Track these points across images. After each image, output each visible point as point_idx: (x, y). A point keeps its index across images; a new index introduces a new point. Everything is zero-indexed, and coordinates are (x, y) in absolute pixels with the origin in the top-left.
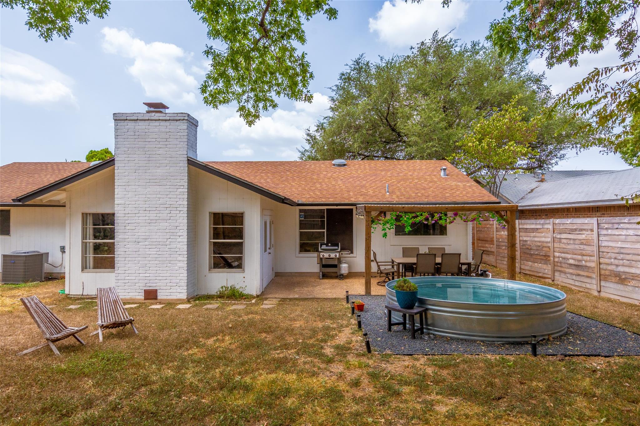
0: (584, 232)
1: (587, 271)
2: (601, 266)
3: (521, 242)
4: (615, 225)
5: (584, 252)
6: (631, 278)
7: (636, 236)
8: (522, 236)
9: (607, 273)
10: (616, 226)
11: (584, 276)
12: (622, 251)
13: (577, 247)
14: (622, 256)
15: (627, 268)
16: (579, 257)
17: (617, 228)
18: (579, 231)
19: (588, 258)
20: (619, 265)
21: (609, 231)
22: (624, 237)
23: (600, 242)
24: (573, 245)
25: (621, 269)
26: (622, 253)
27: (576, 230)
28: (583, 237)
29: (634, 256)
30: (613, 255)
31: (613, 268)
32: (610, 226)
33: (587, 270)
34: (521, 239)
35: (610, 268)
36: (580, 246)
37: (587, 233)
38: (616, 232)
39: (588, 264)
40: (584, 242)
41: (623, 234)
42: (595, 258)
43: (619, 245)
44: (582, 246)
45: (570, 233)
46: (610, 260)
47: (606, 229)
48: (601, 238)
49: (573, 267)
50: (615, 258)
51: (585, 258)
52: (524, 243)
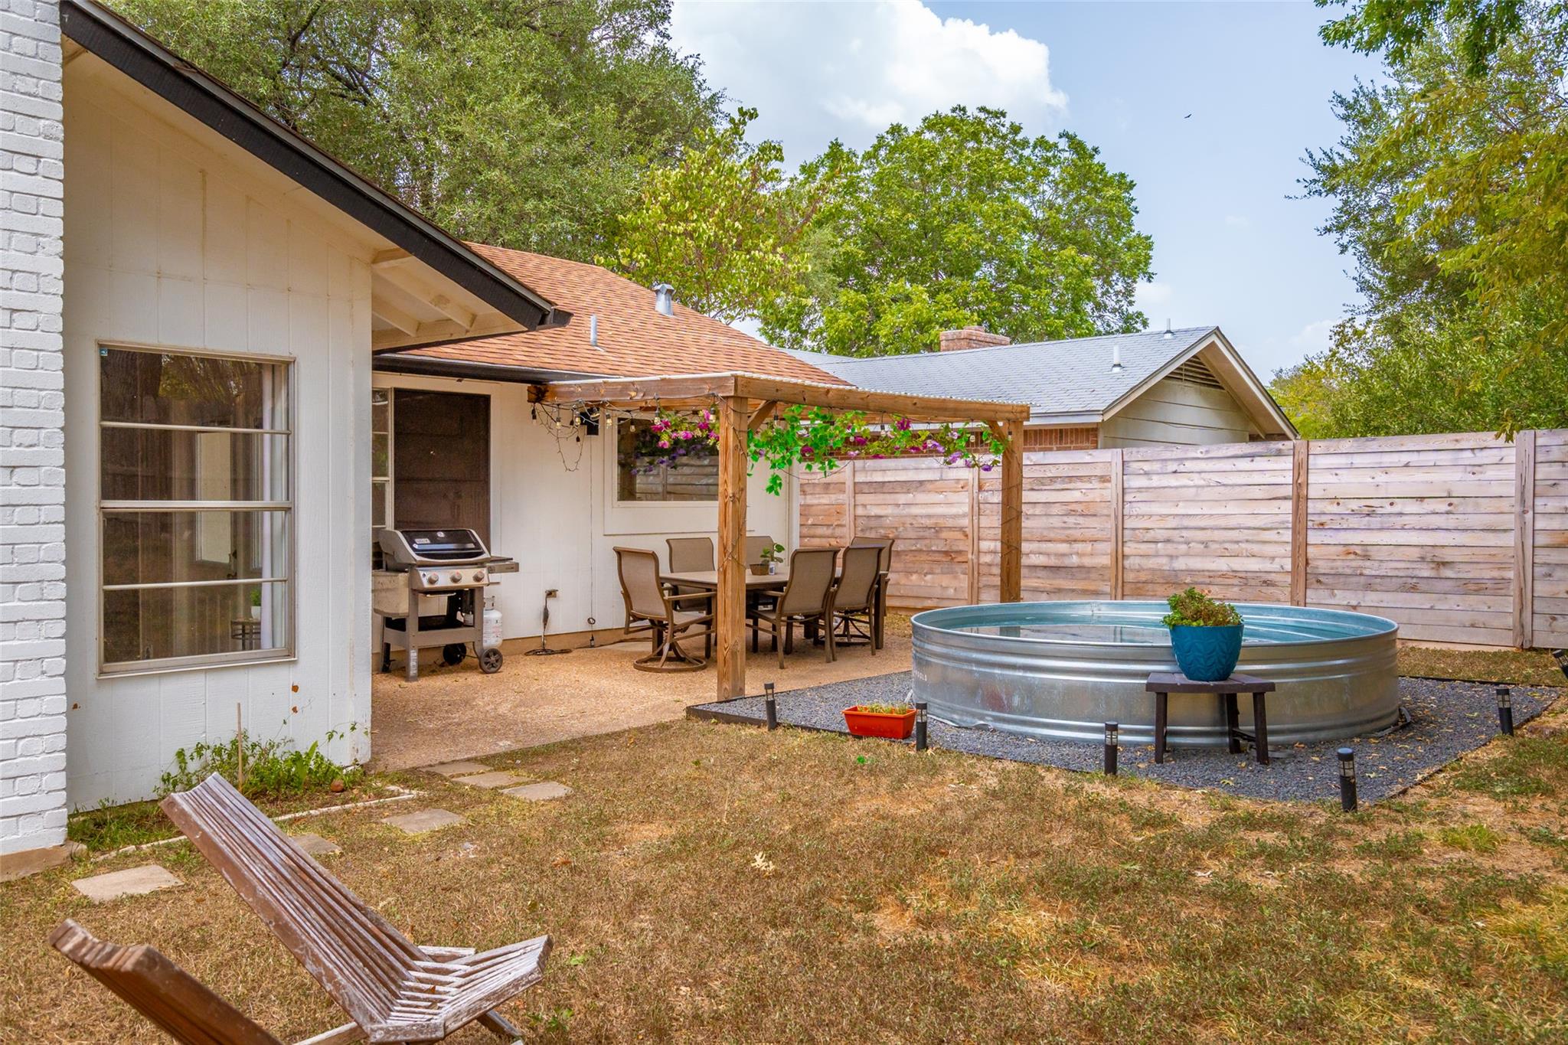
0: (1079, 485)
1: (1085, 579)
2: (1127, 563)
3: (860, 521)
4: (1169, 463)
5: (1077, 534)
6: (1208, 580)
7: (1223, 488)
8: (864, 506)
9: (1143, 577)
10: (1173, 467)
11: (1073, 591)
12: (1186, 522)
13: (1056, 522)
14: (1185, 533)
15: (1199, 559)
16: (1063, 548)
17: (1175, 472)
18: (1063, 482)
19: (1088, 547)
20: (1177, 557)
21: (1155, 477)
22: (1193, 490)
23: (1127, 506)
24: (1044, 518)
25: (1180, 564)
26: (1186, 528)
27: (1053, 479)
28: (1076, 496)
29: (1216, 532)
30: (1161, 535)
31: (1163, 563)
32: (1156, 466)
33: (1084, 576)
34: (860, 511)
35: (1151, 563)
36: (1065, 519)
37: (1090, 486)
38: (1173, 481)
39: (1087, 561)
40: (1079, 508)
41: (1191, 483)
42: (1108, 547)
43: (1180, 510)
44: (1071, 520)
45: (1033, 490)
46: (1153, 546)
47: (1146, 473)
48: (1128, 498)
49: (1042, 573)
50: (1168, 541)
51: (1078, 547)
52: (873, 523)
